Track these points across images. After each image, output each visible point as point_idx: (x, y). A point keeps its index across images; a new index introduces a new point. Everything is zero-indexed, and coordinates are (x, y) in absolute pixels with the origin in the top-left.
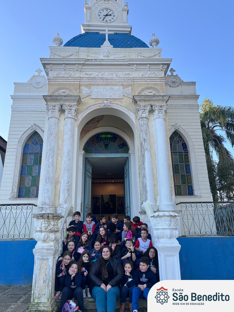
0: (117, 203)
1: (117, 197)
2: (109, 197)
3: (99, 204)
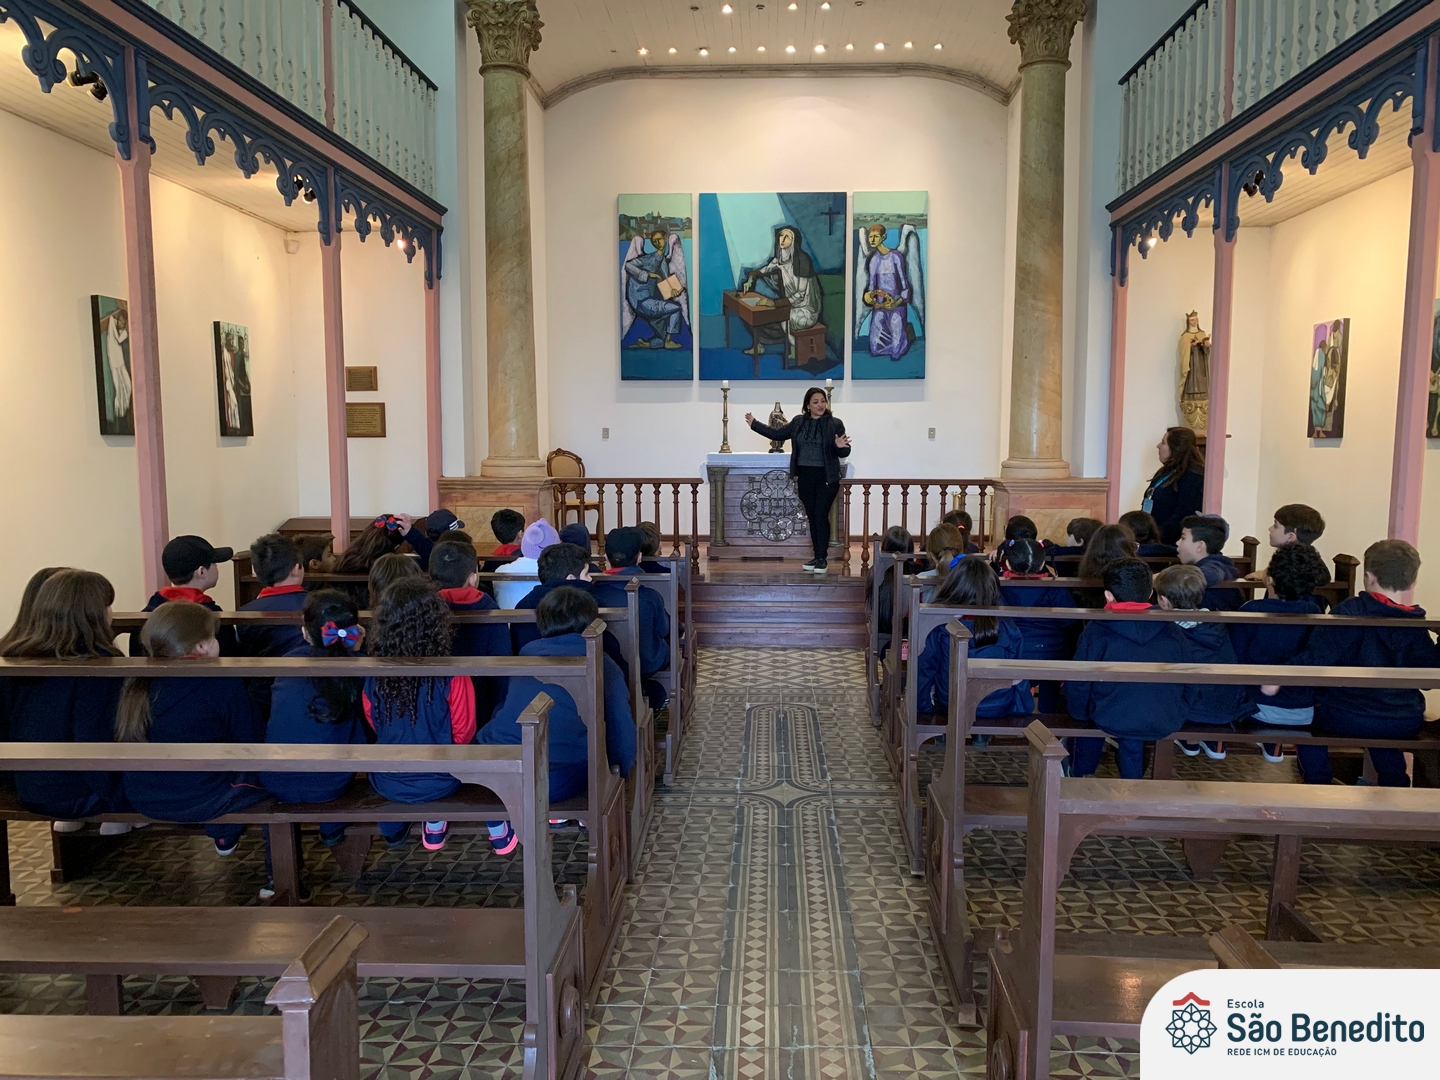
0: (855, 282)
1: (856, 220)
2: (778, 216)
3: (685, 289)
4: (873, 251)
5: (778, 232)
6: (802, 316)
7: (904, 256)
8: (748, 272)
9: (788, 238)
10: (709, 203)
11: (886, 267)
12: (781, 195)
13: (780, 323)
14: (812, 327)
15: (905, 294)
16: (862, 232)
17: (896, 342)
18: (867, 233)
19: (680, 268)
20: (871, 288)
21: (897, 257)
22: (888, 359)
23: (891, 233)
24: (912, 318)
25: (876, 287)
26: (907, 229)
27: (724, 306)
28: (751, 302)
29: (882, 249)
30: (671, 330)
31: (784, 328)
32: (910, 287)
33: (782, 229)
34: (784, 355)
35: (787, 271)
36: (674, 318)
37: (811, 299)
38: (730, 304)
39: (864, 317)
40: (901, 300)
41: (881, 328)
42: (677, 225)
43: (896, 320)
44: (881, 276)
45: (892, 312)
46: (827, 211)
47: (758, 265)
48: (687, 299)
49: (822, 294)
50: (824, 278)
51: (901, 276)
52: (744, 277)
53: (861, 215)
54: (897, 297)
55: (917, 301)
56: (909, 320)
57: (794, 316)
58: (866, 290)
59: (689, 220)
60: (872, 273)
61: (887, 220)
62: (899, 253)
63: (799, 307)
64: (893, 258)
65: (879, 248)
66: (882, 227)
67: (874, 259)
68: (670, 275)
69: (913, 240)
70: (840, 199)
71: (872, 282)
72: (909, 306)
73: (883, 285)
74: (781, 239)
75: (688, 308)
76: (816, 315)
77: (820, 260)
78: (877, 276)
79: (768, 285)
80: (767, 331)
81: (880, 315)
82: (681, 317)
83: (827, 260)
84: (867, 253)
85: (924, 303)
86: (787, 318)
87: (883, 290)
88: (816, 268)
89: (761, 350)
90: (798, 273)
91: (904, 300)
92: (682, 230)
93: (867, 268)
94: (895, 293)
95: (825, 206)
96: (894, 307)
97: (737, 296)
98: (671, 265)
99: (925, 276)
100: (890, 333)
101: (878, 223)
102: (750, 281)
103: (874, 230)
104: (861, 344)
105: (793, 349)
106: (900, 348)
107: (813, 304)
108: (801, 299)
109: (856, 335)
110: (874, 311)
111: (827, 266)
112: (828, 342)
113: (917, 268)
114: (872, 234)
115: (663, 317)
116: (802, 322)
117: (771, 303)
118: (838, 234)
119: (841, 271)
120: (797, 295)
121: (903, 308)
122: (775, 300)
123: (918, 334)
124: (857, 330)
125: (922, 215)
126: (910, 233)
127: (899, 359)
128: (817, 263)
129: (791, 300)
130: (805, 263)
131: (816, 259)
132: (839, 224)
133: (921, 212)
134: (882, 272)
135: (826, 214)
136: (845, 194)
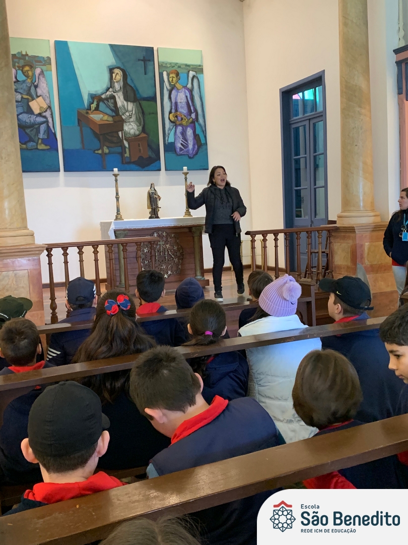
1: (161, 66)
3: (50, 107)
4: (173, 88)
5: (111, 71)
6: (131, 128)
7: (191, 91)
8: (93, 97)
9: (118, 75)
10: (62, 47)
11: (181, 97)
12: (112, 46)
13: (117, 132)
14: (139, 135)
15: (193, 116)
16: (165, 74)
17: (191, 147)
18: (168, 75)
19: (45, 91)
20: (173, 111)
21: (187, 91)
22: (186, 157)
23: (183, 76)
24: (198, 131)
25: (176, 110)
26: (192, 74)
27: (78, 120)
28: (97, 117)
29: (178, 85)
30: (41, 136)
31: (121, 136)
32: (196, 111)
33: (114, 69)
34: (122, 154)
35: (119, 97)
36: (43, 128)
37: (136, 117)
38: (82, 119)
39: (170, 130)
40: (191, 119)
41: (181, 137)
42: (40, 62)
43: (189, 132)
44: (179, 104)
45: (187, 127)
46: (142, 58)
47: (99, 92)
48: (52, 114)
49: (143, 113)
50: (144, 103)
51: (191, 104)
52: (91, 101)
53: (163, 63)
54: (189, 117)
55: (201, 120)
56: (197, 133)
57: (126, 128)
58: (170, 112)
59: (49, 58)
60: (173, 101)
61: (179, 67)
62: (188, 89)
63: (129, 122)
64: (185, 93)
65: (176, 85)
66: (177, 71)
67: (174, 92)
68: (38, 97)
69: (195, 81)
70: (149, 51)
71: (173, 107)
72: (196, 124)
73: (180, 110)
74: (114, 75)
75: (53, 121)
76: (141, 128)
77: (140, 91)
78: (176, 103)
79: (108, 107)
80: (109, 138)
81: (180, 129)
82: (48, 127)
83: (145, 92)
84: (169, 88)
85: (205, 122)
86: (122, 130)
87: (181, 112)
88: (138, 96)
89: (106, 150)
90: (127, 99)
91: (193, 119)
92: (44, 65)
93: (170, 98)
94: (188, 115)
95: (141, 55)
96: (188, 124)
97: (87, 113)
98: (38, 90)
99: (204, 105)
100: (187, 141)
101: (174, 69)
102: (95, 103)
103: (172, 73)
104: (170, 148)
105: (127, 150)
106: (193, 150)
107: (138, 120)
108: (130, 117)
109: (167, 142)
110: (176, 126)
111: (145, 95)
112: (149, 146)
113: (199, 99)
114: (171, 75)
115: (35, 127)
116: (132, 132)
117: (110, 119)
118: (150, 74)
119: (154, 99)
120: (127, 114)
121: (193, 124)
122: (113, 117)
123: (203, 141)
124: (167, 138)
125: (200, 66)
126: (194, 77)
127: (193, 158)
128: (139, 92)
129: (123, 117)
130: (131, 93)
131: (137, 90)
132: (150, 68)
133: (199, 63)
134: (179, 101)
135: (142, 60)
136: (153, 48)
